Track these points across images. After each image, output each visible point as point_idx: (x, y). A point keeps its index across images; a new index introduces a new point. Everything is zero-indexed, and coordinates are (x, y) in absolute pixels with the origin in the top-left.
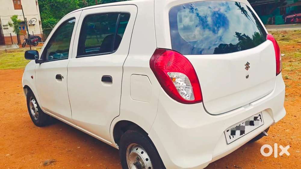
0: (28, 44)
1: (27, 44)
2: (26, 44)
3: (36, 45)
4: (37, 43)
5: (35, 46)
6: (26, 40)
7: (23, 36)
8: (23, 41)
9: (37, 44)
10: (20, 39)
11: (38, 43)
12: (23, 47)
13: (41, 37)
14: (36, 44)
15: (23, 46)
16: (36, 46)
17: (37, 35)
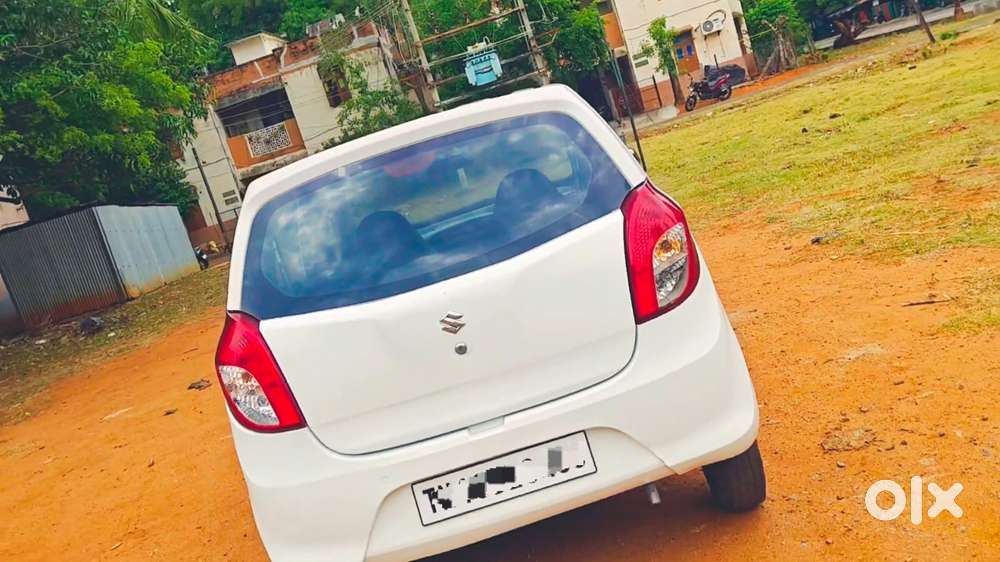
0: (702, 99)
1: (698, 98)
2: (695, 100)
3: (726, 96)
4: (730, 88)
5: (723, 100)
6: (696, 87)
7: (686, 76)
8: (687, 92)
9: (730, 93)
10: (679, 85)
11: (731, 90)
12: (688, 110)
13: (744, 67)
14: (725, 92)
15: (689, 108)
16: (728, 98)
17: (731, 64)
